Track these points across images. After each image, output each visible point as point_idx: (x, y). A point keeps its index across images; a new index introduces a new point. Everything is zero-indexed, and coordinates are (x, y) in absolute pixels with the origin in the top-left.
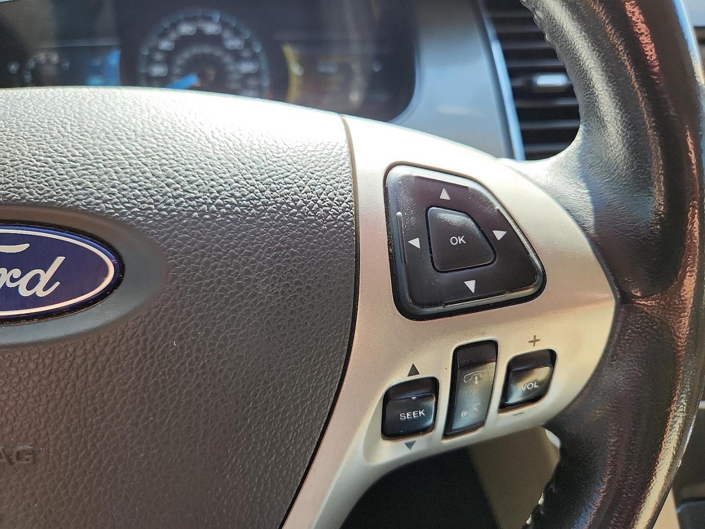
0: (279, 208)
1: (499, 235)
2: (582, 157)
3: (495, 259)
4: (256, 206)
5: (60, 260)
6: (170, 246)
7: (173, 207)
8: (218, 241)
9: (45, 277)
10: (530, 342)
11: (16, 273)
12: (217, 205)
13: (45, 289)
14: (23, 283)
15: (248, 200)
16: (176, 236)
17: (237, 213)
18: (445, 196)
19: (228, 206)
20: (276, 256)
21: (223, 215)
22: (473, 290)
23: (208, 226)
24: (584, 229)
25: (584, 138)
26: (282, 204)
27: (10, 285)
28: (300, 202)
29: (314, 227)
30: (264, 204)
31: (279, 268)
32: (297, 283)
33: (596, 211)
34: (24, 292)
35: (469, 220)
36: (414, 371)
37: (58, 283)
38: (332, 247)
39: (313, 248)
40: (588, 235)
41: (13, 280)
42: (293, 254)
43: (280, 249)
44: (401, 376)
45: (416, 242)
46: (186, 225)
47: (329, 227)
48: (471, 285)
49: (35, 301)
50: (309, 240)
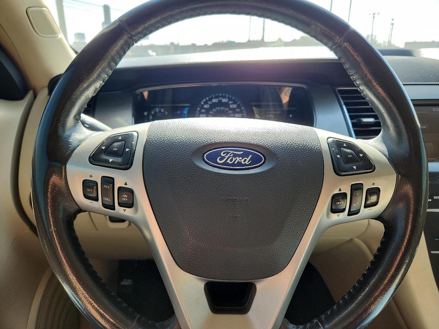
0: (302, 146)
1: (361, 155)
2: (383, 138)
3: (360, 162)
4: (297, 145)
5: (251, 156)
6: (278, 153)
7: (277, 145)
8: (289, 153)
9: (248, 160)
10: (372, 184)
11: (241, 158)
12: (287, 145)
13: (248, 162)
14: (242, 161)
15: (295, 144)
16: (279, 151)
17: (292, 146)
18: (345, 145)
19: (290, 145)
20: (303, 157)
21: (289, 147)
22: (355, 169)
23: (286, 149)
24: (385, 156)
25: (383, 132)
26: (303, 145)
27: (239, 161)
28: (307, 145)
29: (312, 151)
30: (299, 145)
31: (304, 160)
32: (309, 164)
33: (388, 151)
34: (243, 163)
35: (352, 151)
36: (340, 190)
37: (251, 161)
38: (317, 156)
39: (312, 156)
40: (387, 157)
41: (240, 160)
42: (307, 157)
43: (304, 155)
44: (337, 192)
45: (338, 156)
46: (281, 149)
47: (316, 151)
48: (355, 167)
49: (245, 165)
50: (311, 154)
